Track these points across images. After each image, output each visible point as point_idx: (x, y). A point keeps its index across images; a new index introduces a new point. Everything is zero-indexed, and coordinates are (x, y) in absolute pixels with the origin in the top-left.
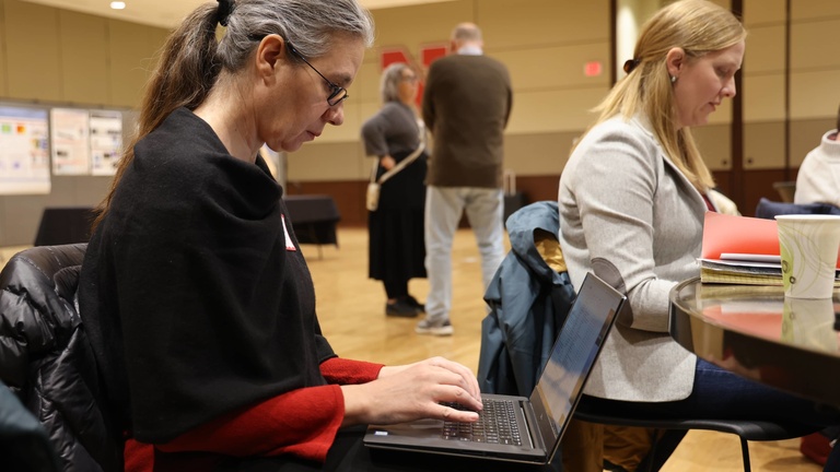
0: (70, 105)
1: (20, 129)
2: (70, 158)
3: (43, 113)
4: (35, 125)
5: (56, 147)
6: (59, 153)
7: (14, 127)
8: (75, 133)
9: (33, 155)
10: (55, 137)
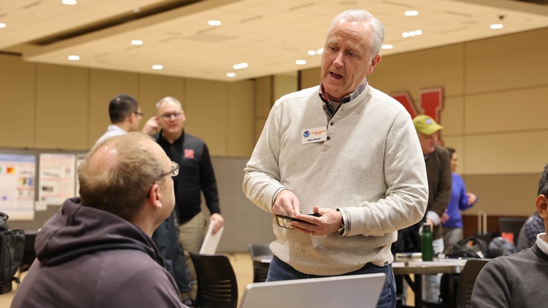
0: (59, 151)
1: (9, 170)
2: (55, 192)
3: (33, 158)
4: (25, 167)
5: (42, 184)
6: (44, 189)
7: (4, 169)
8: (62, 173)
9: (20, 191)
10: (42, 176)
